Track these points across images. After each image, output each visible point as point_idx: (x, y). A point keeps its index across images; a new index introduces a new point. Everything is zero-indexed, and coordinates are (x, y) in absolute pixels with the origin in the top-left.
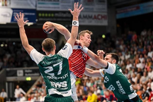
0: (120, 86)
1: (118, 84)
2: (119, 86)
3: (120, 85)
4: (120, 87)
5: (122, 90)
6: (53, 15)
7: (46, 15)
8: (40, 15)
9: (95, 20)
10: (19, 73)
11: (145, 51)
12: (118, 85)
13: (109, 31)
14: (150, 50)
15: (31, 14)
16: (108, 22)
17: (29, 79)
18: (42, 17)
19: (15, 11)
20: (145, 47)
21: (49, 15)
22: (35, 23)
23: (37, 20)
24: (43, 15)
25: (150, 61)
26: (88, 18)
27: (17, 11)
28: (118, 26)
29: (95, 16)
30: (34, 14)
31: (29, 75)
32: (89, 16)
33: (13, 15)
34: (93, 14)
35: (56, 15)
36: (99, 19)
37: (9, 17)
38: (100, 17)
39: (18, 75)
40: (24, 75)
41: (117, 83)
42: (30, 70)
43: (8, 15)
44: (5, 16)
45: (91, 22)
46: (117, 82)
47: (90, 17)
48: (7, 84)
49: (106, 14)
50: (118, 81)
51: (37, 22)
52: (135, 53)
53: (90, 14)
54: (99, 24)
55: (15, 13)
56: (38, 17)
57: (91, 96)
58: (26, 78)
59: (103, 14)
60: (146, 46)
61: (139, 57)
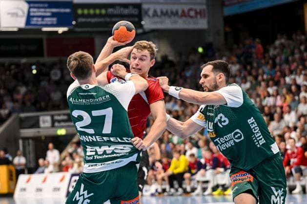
0: (256, 128)
1: (252, 123)
2: (254, 128)
3: (256, 125)
4: (255, 130)
5: (258, 135)
6: (103, 12)
7: (92, 12)
8: (80, 12)
9: (184, 18)
10: (44, 122)
11: (279, 74)
12: (252, 127)
13: (210, 39)
14: (287, 72)
15: (62, 10)
16: (209, 23)
17: (62, 132)
18: (83, 16)
19: (32, 5)
20: (278, 68)
21: (98, 11)
22: (71, 27)
23: (74, 23)
24: (86, 12)
25: (287, 93)
26: (170, 17)
27: (36, 5)
28: (228, 29)
29: (183, 11)
30: (68, 10)
31: (63, 124)
32: (172, 12)
33: (29, 12)
34: (180, 8)
35: (110, 10)
36: (191, 17)
37: (22, 16)
38: (192, 13)
39: (42, 124)
40: (53, 126)
41: (250, 123)
42: (64, 115)
43: (20, 13)
44: (15, 15)
45: (176, 22)
46: (249, 121)
47: (175, 14)
48: (21, 142)
49: (204, 7)
50: (252, 118)
51: (75, 26)
52: (260, 78)
53: (174, 8)
54: (191, 26)
55: (32, 10)
56: (76, 17)
57: (178, 159)
58: (57, 131)
59: (198, 8)
60: (281, 65)
61: (268, 86)
